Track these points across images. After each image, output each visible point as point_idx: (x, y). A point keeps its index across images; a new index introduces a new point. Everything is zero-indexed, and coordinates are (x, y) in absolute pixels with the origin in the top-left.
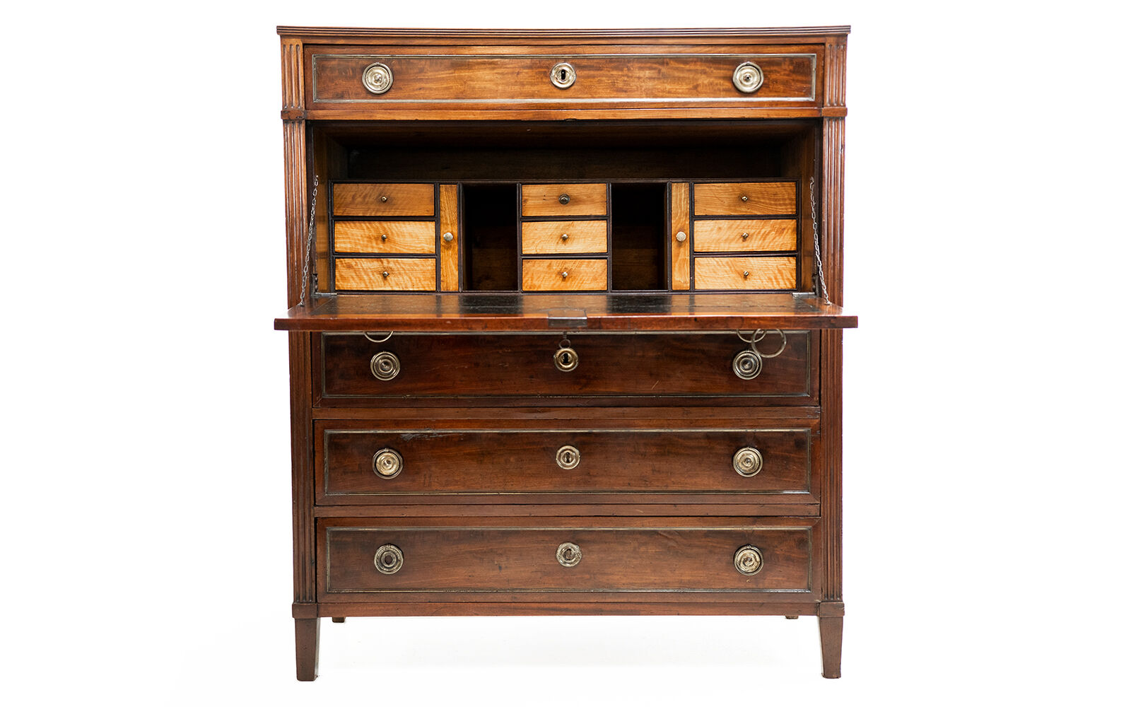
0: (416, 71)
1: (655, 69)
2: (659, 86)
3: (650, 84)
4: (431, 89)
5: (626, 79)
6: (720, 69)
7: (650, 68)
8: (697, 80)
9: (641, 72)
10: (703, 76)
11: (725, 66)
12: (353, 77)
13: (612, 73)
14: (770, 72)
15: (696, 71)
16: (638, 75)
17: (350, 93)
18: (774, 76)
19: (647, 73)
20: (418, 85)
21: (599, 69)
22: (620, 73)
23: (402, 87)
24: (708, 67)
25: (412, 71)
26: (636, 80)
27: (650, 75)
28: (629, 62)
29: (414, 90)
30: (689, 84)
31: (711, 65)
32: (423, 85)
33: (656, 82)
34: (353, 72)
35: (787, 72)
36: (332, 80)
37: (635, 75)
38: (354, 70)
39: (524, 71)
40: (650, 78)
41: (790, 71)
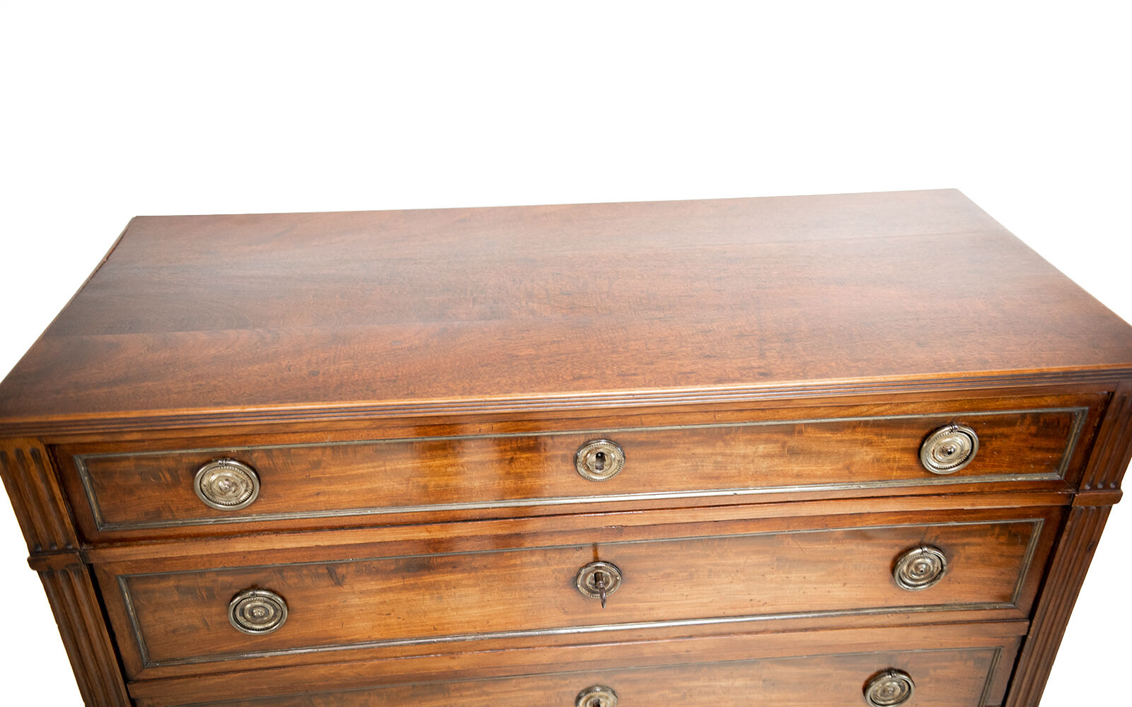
0: (304, 466)
1: (776, 442)
2: (780, 465)
3: (764, 465)
4: (339, 493)
5: (719, 458)
6: (899, 437)
7: (767, 441)
8: (852, 455)
9: (749, 447)
10: (865, 448)
11: (909, 432)
12: (176, 483)
13: (693, 451)
14: (991, 437)
15: (853, 442)
16: (742, 452)
17: (174, 509)
18: (996, 444)
19: (762, 449)
20: (313, 488)
21: (670, 446)
22: (710, 451)
23: (281, 493)
24: (877, 434)
25: (298, 468)
26: (739, 460)
27: (766, 451)
28: (727, 434)
29: (305, 497)
30: (837, 463)
31: (884, 431)
32: (323, 488)
33: (776, 461)
34: (172, 475)
35: (1023, 437)
36: (130, 491)
37: (736, 452)
38: (173, 472)
39: (524, 455)
40: (765, 456)
41: (1031, 434)
